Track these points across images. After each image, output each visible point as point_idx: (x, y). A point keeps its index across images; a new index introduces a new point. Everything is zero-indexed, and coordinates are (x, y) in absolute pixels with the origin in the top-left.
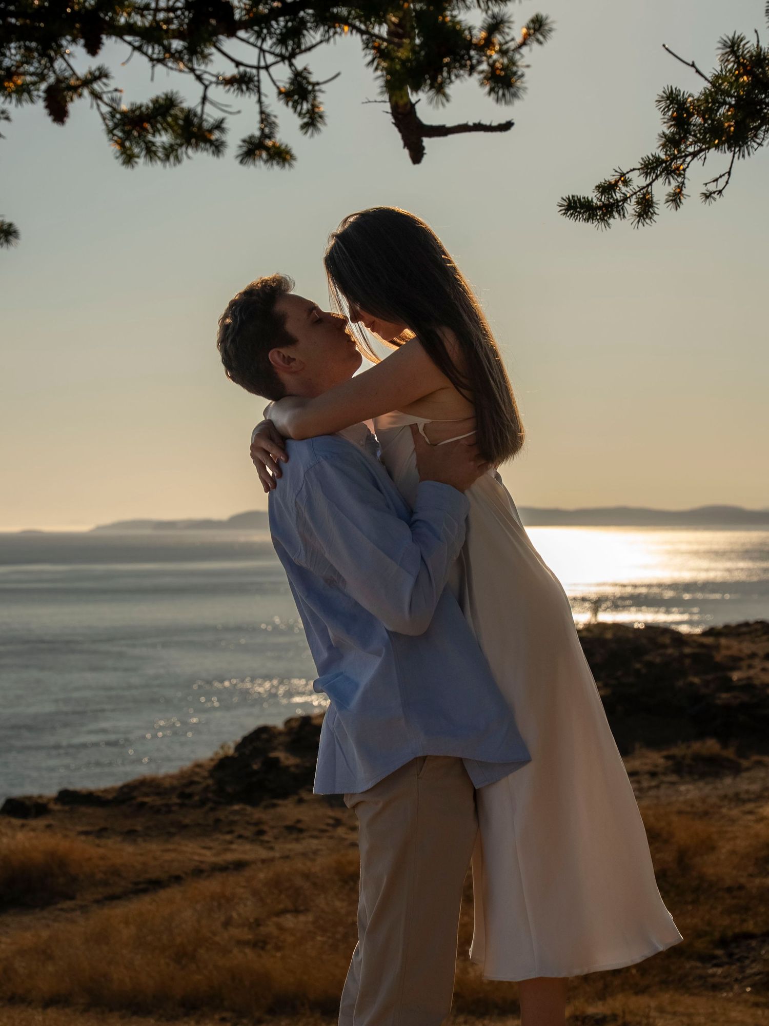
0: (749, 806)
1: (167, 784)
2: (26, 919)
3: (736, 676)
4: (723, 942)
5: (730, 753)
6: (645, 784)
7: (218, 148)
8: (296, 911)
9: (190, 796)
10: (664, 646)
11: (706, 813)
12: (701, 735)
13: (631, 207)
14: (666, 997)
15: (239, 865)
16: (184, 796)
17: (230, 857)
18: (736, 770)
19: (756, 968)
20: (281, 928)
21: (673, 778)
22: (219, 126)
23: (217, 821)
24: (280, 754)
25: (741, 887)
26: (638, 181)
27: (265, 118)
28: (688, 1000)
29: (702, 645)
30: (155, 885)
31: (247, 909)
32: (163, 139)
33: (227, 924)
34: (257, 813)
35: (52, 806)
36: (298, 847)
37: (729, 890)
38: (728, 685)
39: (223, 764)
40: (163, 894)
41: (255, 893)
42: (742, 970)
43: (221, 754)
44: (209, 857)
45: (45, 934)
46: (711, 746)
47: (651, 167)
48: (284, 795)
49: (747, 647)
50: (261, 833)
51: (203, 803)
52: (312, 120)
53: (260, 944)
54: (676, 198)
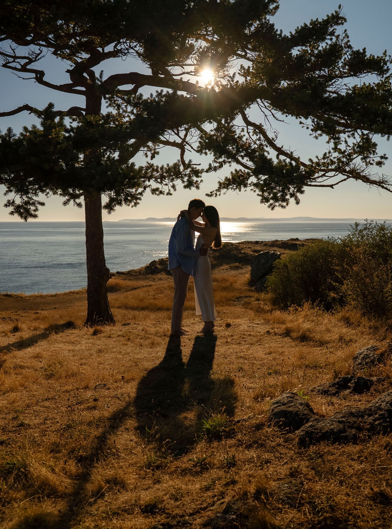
0: (243, 275)
1: (136, 271)
2: (112, 294)
3: (242, 251)
4: (237, 298)
5: (241, 265)
6: (225, 271)
7: (164, 194)
8: (161, 293)
9: (141, 273)
10: (230, 246)
11: (236, 276)
12: (236, 262)
13: (214, 195)
14: (227, 307)
15: (150, 285)
16: (139, 273)
17: (149, 284)
18: (242, 268)
19: (242, 302)
20: (158, 296)
21: (230, 270)
22: (164, 192)
23: (146, 278)
24: (158, 266)
25: (241, 289)
26: (215, 192)
27: (169, 190)
28: (230, 308)
29: (237, 246)
30: (135, 289)
31: (152, 293)
32: (157, 193)
33: (149, 295)
34: (153, 276)
35: (115, 274)
36: (161, 282)
37: (239, 289)
38: (241, 253)
39: (147, 267)
40: (137, 290)
41: (154, 290)
42: (240, 302)
43: (146, 266)
44: (145, 284)
45: (116, 297)
46: (237, 264)
47: (216, 190)
48: (158, 273)
49: (245, 246)
50: (154, 280)
51: (143, 274)
52: (175, 190)
53: (155, 299)
54: (220, 195)
